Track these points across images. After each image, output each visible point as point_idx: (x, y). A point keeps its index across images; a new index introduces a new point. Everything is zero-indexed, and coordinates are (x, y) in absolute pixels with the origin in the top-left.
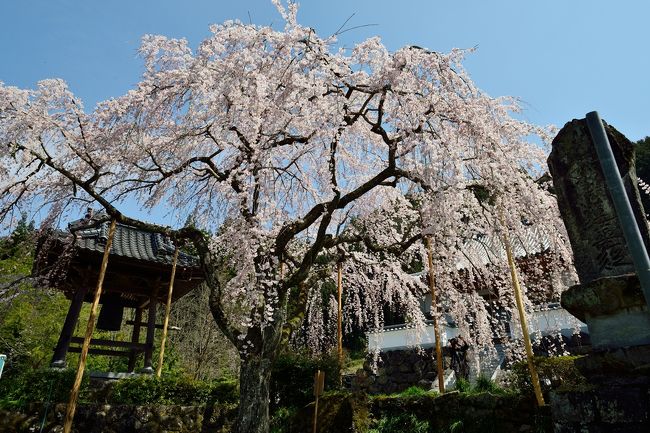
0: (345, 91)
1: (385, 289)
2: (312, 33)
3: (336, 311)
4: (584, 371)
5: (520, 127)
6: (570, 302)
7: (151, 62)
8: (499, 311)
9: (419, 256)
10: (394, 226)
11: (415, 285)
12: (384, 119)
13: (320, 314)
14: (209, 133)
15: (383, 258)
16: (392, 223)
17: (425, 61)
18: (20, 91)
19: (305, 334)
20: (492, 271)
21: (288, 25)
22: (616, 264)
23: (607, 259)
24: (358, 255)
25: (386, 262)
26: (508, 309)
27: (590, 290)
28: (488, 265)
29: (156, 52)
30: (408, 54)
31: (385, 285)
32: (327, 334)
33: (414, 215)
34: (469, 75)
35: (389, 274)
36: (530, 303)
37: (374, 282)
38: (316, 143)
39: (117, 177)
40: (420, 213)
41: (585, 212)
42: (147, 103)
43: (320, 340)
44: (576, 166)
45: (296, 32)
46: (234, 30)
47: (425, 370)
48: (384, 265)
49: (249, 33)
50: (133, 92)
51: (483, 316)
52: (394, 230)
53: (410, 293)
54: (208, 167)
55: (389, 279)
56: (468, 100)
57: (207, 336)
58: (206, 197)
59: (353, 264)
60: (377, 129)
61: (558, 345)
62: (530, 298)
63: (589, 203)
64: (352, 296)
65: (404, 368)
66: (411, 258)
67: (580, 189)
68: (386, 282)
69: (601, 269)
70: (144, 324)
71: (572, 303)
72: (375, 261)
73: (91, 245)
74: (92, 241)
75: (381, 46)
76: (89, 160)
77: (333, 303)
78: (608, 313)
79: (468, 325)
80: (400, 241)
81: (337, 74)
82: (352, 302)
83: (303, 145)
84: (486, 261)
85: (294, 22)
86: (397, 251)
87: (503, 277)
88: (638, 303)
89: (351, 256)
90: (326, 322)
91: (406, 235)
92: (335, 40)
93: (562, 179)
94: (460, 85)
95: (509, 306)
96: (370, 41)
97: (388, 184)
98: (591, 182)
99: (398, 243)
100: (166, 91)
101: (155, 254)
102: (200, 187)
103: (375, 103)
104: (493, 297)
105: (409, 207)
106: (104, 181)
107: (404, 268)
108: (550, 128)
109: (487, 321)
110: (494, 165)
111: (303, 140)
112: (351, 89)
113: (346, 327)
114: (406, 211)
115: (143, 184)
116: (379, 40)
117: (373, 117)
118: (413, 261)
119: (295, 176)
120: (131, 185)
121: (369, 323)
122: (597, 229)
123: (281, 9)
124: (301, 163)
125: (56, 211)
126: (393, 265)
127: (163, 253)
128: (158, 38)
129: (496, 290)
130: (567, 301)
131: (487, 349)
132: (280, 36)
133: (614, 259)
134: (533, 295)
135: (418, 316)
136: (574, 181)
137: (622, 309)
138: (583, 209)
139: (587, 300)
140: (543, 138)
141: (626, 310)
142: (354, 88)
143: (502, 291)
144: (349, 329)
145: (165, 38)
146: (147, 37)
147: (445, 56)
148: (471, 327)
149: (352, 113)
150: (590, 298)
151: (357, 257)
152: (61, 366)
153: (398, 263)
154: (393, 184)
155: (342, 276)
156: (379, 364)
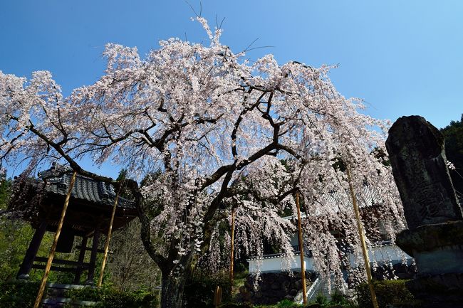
0: (247, 89)
1: (264, 228)
2: (228, 49)
3: (229, 243)
4: (412, 290)
5: (367, 120)
6: (402, 241)
7: (111, 62)
8: (346, 247)
9: (290, 205)
10: (273, 184)
11: (287, 225)
12: (271, 109)
13: (218, 245)
14: (147, 113)
15: (264, 205)
16: (272, 181)
17: (303, 72)
18: (18, 78)
19: (207, 260)
20: (341, 218)
21: (213, 43)
22: (433, 216)
23: (427, 213)
24: (246, 203)
25: (267, 209)
26: (351, 245)
27: (416, 233)
28: (338, 213)
29: (116, 55)
30: (292, 67)
31: (265, 224)
32: (222, 259)
33: (287, 176)
34: (332, 83)
35: (268, 217)
36: (368, 242)
37: (257, 222)
38: (221, 123)
39: (78, 141)
40: (291, 175)
41: (411, 179)
42: (109, 91)
43: (218, 264)
44: (405, 148)
45: (217, 48)
46: (176, 44)
47: (290, 288)
48: (264, 211)
49: (186, 48)
50: (100, 83)
51: (334, 249)
52: (273, 186)
53: (283, 231)
54: (144, 136)
55: (268, 220)
56: (333, 100)
57: (131, 259)
58: (140, 158)
59: (242, 209)
60: (266, 116)
61: (390, 271)
62: (368, 237)
63: (414, 173)
64: (241, 232)
65: (274, 287)
66: (284, 206)
67: (408, 163)
68: (265, 223)
69: (423, 219)
70: (89, 249)
71: (404, 241)
72: (258, 208)
73: (55, 189)
74: (55, 186)
75: (274, 60)
76: (61, 128)
77: (227, 236)
78: (429, 250)
79: (323, 255)
80: (277, 194)
81: (243, 78)
82: (241, 236)
83: (212, 124)
84: (337, 210)
85: (217, 42)
86: (275, 201)
87: (348, 222)
88: (449, 243)
89: (242, 203)
90: (221, 251)
91: (281, 190)
92: (244, 55)
93: (395, 156)
94: (327, 90)
95: (353, 243)
96: (267, 57)
97: (271, 154)
98: (415, 159)
99: (276, 196)
100: (122, 83)
101: (101, 198)
102: (137, 151)
103: (266, 98)
104: (342, 236)
105: (284, 171)
106: (70, 144)
107: (279, 213)
108: (387, 122)
109: (337, 253)
110: (350, 147)
111: (213, 121)
112: (252, 88)
113: (236, 255)
114: (282, 173)
115: (97, 147)
116: (273, 56)
117: (263, 107)
118: (285, 208)
119: (204, 146)
120: (87, 148)
121: (253, 252)
122: (419, 192)
123: (209, 32)
124: (210, 137)
125: (34, 164)
126: (271, 211)
127: (106, 197)
128: (117, 46)
129: (344, 232)
130: (400, 240)
131: (336, 274)
132: (206, 50)
133: (432, 212)
134: (371, 235)
135: (289, 248)
136: (404, 158)
137: (438, 247)
138: (410, 177)
139: (414, 240)
140: (382, 128)
141: (441, 248)
142: (254, 88)
143: (348, 232)
144: (238, 257)
145: (122, 46)
146: (109, 45)
147: (317, 70)
148: (326, 257)
149: (250, 105)
150: (416, 239)
151: (245, 205)
152: (27, 278)
153: (275, 209)
154: (275, 155)
155: (235, 218)
156: (259, 282)
